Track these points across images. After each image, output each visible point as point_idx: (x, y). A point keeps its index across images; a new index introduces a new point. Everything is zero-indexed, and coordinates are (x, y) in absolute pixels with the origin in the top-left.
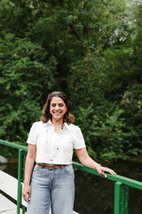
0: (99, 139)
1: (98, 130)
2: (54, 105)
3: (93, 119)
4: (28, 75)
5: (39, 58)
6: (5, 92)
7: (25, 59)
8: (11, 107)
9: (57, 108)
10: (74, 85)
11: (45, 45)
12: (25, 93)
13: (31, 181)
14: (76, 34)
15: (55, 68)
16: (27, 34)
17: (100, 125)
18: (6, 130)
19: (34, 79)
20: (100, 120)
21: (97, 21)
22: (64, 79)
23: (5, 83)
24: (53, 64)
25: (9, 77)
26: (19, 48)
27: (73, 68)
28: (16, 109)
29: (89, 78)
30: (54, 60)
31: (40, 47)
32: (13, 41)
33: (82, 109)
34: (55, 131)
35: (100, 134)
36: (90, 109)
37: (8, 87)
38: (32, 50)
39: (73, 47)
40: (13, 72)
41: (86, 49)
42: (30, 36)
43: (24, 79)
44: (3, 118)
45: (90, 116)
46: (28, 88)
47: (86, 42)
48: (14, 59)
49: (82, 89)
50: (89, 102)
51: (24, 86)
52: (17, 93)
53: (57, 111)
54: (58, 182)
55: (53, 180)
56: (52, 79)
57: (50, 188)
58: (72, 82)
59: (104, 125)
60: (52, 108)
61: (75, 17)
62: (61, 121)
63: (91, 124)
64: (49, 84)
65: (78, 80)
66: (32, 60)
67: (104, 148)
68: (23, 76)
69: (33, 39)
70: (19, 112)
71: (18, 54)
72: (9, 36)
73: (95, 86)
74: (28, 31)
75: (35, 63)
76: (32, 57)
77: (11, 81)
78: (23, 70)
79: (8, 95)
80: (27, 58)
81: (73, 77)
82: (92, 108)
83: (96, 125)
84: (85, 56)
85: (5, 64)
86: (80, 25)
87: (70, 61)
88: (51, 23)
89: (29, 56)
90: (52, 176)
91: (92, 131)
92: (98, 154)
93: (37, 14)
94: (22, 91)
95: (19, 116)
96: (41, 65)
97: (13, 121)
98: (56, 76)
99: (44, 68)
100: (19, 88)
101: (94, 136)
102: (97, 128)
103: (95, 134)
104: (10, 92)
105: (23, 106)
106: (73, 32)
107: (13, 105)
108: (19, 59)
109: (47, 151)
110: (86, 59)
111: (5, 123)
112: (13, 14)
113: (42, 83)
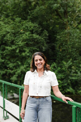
0: (76, 81)
1: (75, 76)
2: (37, 60)
3: (72, 69)
4: (30, 43)
5: (36, 32)
6: (16, 54)
7: (27, 33)
8: (20, 63)
9: (39, 62)
10: (60, 48)
11: (40, 24)
12: (28, 54)
13: (26, 106)
14: (60, 16)
15: (47, 38)
16: (29, 17)
17: (76, 73)
18: (18, 77)
19: (34, 45)
20: (77, 69)
21: (73, 6)
22: (53, 44)
23: (16, 49)
24: (46, 35)
25: (18, 45)
26: (24, 26)
27: (58, 37)
28: (23, 64)
29: (69, 43)
30: (46, 32)
31: (37, 25)
32: (20, 22)
33: (65, 63)
34: (39, 76)
35: (76, 78)
36: (70, 63)
37: (17, 51)
38: (32, 27)
39: (58, 24)
40: (21, 42)
41: (66, 24)
42: (31, 19)
43: (27, 45)
44: (16, 70)
45: (70, 67)
46: (30, 51)
47: (66, 20)
48: (21, 33)
49: (64, 50)
50: (69, 58)
51: (27, 50)
52: (23, 54)
53: (39, 64)
54: (41, 106)
55: (38, 105)
56: (45, 45)
57: (37, 110)
58: (58, 46)
59: (79, 73)
60: (36, 63)
61: (59, 5)
62: (43, 69)
63: (71, 72)
64: (44, 48)
65: (62, 44)
66: (33, 33)
67: (79, 87)
68: (27, 43)
69: (33, 20)
70: (25, 66)
71: (24, 30)
72: (18, 19)
73: (72, 47)
74: (29, 15)
75: (34, 35)
76: (32, 32)
77: (19, 47)
78: (27, 40)
79: (18, 56)
80: (29, 32)
81: (59, 43)
82: (71, 62)
83: (74, 73)
84: (66, 29)
85: (15, 37)
86: (62, 10)
87: (57, 33)
88: (44, 10)
89: (30, 31)
90: (38, 103)
91: (72, 76)
92: (76, 91)
93: (35, 5)
94: (26, 53)
95: (25, 68)
96: (38, 36)
97: (21, 72)
98: (47, 43)
99: (40, 38)
100: (24, 51)
101: (73, 80)
102: (75, 74)
103: (74, 78)
104: (19, 54)
105: (27, 62)
106: (58, 15)
107: (21, 62)
108: (24, 33)
109: (34, 89)
110: (66, 31)
111: (16, 73)
112: (20, 6)
113: (39, 47)
